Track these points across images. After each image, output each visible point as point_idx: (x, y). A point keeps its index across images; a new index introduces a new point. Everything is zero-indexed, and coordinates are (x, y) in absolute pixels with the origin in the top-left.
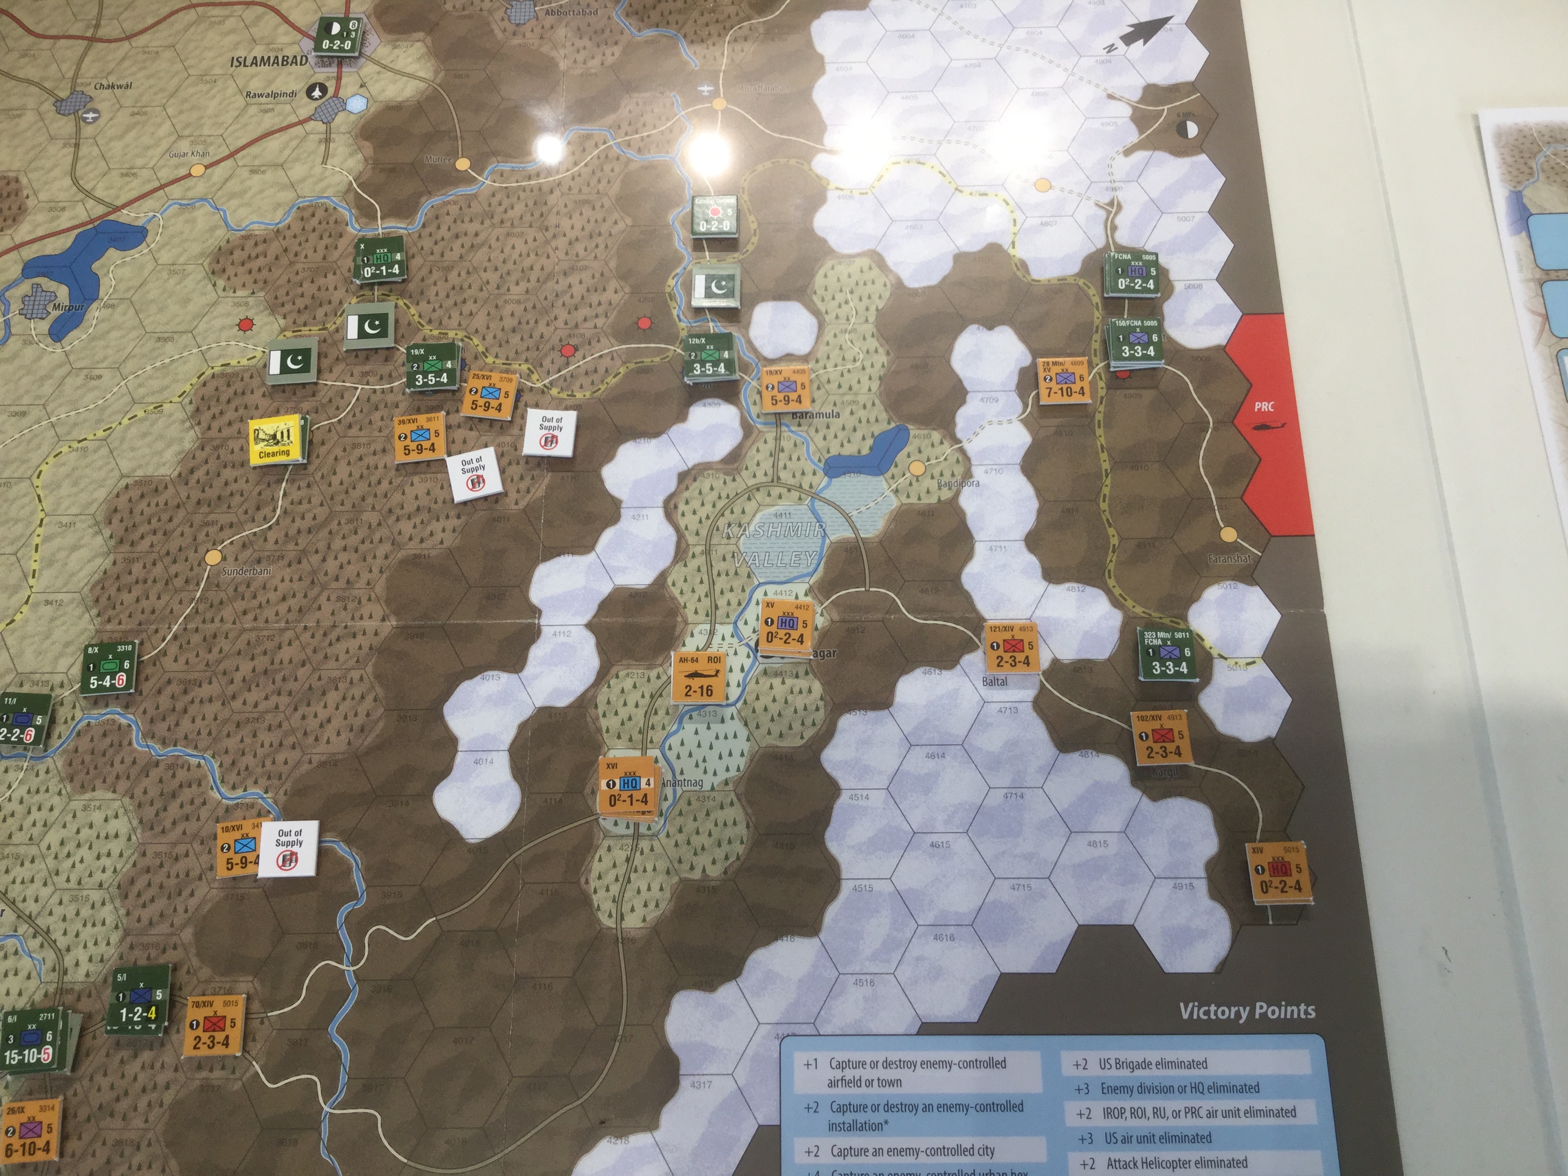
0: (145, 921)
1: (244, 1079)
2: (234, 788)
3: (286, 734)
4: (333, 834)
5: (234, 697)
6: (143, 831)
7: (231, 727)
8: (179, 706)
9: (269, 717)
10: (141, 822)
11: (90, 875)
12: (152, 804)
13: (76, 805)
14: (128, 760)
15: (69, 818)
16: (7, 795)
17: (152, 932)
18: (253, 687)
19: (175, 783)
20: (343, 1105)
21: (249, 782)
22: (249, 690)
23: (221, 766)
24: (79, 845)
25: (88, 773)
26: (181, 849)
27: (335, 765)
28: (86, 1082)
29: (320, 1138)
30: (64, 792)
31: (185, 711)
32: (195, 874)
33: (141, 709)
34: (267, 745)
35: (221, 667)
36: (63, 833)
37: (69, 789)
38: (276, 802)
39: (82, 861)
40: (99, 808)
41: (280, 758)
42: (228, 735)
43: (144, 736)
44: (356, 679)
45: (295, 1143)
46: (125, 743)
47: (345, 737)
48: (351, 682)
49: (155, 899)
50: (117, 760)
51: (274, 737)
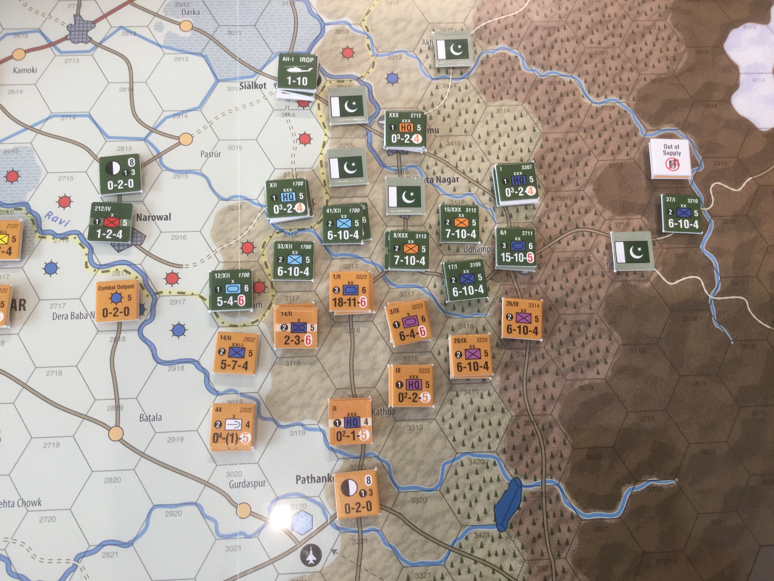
0: (558, 182)
1: (651, 280)
2: (598, 96)
3: (624, 62)
4: (673, 125)
5: (583, 38)
6: (543, 125)
7: (585, 57)
8: (548, 43)
9: (609, 50)
10: (539, 119)
11: (513, 154)
12: (544, 107)
13: (493, 108)
14: (521, 79)
15: (489, 118)
16: (442, 103)
17: (564, 189)
18: (595, 31)
19: (557, 94)
20: (722, 294)
21: (608, 92)
22: (593, 33)
23: (586, 82)
24: (500, 135)
25: (495, 88)
26: (572, 136)
27: (662, 81)
28: (542, 285)
29: (711, 315)
30: (481, 101)
31: (553, 47)
32: (585, 150)
33: (522, 46)
34: (613, 68)
35: (570, 18)
36: (487, 128)
37: (484, 99)
38: (628, 105)
39: (505, 145)
40: (508, 111)
41: (625, 76)
42: (586, 62)
43: (528, 63)
44: (662, 26)
45: (696, 319)
46: (516, 68)
47: (664, 63)
48: (659, 29)
49: (562, 169)
50: (513, 79)
51: (617, 63)
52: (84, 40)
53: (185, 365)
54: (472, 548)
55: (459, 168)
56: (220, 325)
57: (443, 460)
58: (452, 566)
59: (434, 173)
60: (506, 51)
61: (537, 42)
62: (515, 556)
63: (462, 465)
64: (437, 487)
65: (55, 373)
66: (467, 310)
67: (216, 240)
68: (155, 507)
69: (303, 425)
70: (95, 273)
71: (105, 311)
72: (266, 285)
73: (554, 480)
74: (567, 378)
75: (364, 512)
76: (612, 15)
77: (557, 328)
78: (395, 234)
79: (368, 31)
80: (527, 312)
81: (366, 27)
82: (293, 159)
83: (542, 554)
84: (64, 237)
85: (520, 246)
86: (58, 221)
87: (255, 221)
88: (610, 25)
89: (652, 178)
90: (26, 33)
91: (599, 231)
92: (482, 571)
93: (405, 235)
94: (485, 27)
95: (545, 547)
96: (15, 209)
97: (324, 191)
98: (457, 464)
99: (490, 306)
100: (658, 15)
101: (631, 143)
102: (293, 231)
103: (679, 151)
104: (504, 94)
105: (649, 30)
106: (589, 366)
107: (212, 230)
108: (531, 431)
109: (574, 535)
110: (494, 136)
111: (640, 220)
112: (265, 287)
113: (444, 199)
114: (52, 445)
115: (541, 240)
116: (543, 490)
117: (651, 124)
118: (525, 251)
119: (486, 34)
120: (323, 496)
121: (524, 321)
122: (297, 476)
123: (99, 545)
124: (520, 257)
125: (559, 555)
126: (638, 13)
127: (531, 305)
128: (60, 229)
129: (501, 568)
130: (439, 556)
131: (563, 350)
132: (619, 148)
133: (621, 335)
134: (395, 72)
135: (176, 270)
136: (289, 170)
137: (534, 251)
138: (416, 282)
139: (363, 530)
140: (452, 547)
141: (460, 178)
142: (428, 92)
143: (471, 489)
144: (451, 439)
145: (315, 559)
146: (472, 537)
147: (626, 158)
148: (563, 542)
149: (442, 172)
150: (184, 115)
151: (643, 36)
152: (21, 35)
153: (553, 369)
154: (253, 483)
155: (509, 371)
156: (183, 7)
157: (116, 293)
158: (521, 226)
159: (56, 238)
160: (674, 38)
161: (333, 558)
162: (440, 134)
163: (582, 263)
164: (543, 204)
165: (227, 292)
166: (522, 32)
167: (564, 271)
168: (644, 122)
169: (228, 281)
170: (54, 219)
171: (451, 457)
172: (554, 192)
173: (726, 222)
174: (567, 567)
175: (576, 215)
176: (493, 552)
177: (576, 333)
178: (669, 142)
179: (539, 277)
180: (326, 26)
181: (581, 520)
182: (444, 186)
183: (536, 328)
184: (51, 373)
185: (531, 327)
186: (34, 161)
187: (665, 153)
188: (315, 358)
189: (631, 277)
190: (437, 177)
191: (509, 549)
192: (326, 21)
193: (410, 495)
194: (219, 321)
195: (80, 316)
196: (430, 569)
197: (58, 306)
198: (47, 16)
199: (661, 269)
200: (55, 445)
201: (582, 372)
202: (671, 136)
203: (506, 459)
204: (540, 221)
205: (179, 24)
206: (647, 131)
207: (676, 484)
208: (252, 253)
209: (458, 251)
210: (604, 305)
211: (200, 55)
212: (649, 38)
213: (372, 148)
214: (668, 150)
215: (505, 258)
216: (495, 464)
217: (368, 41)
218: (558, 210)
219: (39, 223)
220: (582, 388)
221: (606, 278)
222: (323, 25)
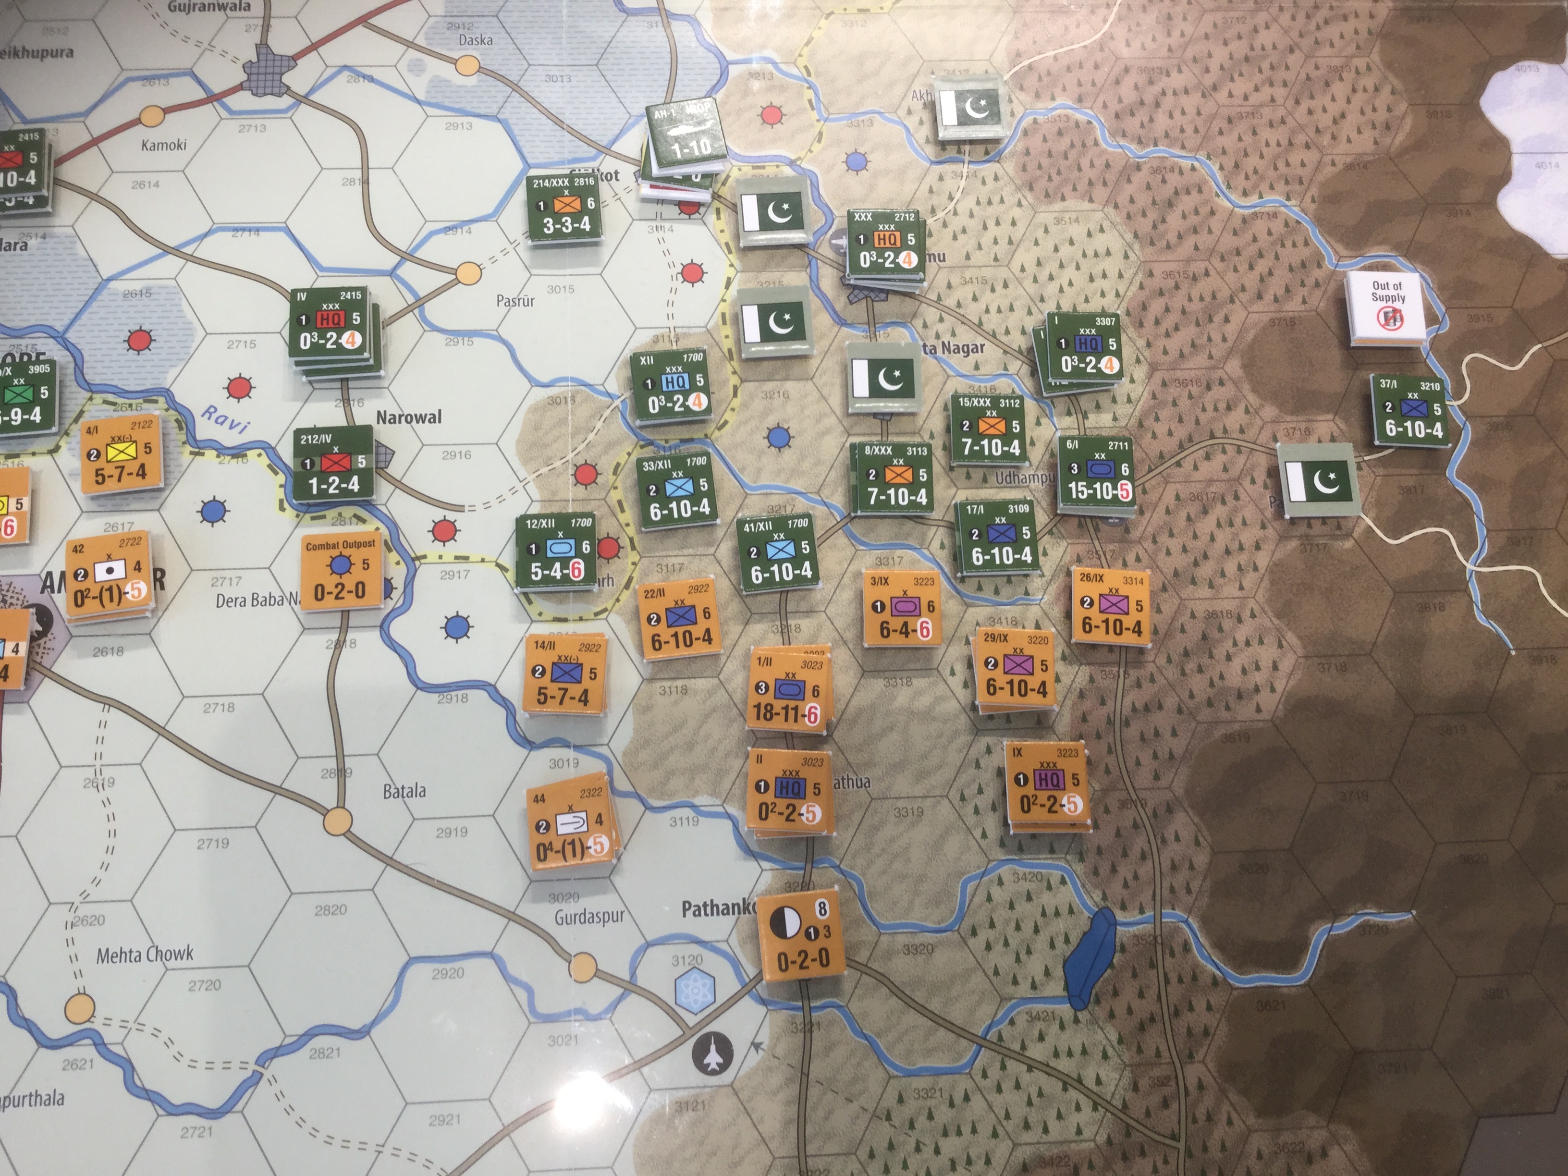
0: (1174, 353)
1: (1355, 535)
2: (1245, 194)
3: (1293, 132)
4: (1387, 247)
5: (1215, 88)
6: (1142, 247)
7: (1222, 123)
8: (1149, 98)
9: (1265, 111)
10: (1136, 236)
11: (1087, 300)
12: (1144, 215)
13: (1046, 215)
14: (1099, 163)
15: (1040, 233)
16: (951, 206)
17: (1186, 366)
18: (1236, 76)
19: (1167, 191)
20: (1490, 561)
21: (1264, 187)
22: (1232, 80)
23: (1221, 168)
24: (1062, 266)
25: (1050, 179)
26: (1198, 267)
27: (1365, 167)
28: (1148, 544)
29: (1471, 601)
30: (1024, 202)
31: (1158, 105)
32: (1224, 294)
33: (1100, 102)
34: (1273, 143)
35: (1190, 52)
36: (1036, 252)
37: (1031, 200)
38: (1303, 211)
39: (1071, 284)
40: (1077, 220)
41: (1295, 158)
42: (1221, 133)
43: (1113, 135)
44: (1362, 68)
45: (1442, 608)
46: (1090, 142)
47: (1368, 135)
48: (1358, 72)
49: (1180, 327)
50: (1085, 163)
51: (1280, 134)
52: (276, 90)
53: (470, 692)
54: (1023, 1041)
55: (985, 327)
56: (535, 617)
57: (963, 874)
58: (985, 1075)
59: (938, 336)
60: (1070, 112)
61: (1128, 94)
62: (1105, 1056)
63: (1001, 883)
64: (953, 924)
65: (220, 708)
66: (1006, 591)
67: (526, 461)
68: (412, 960)
69: (693, 806)
70: (297, 520)
71: (320, 588)
72: (622, 545)
73: (1177, 912)
74: (1199, 718)
75: (815, 970)
76: (1269, 47)
77: (1178, 625)
78: (867, 448)
79: (809, 74)
80: (1121, 593)
81: (806, 68)
82: (670, 310)
83: (1158, 1054)
84: (239, 453)
85: (1104, 469)
86: (227, 424)
87: (599, 425)
88: (1265, 65)
89: (1353, 344)
90: (166, 77)
91: (1254, 443)
92: (1043, 1087)
93: (886, 450)
94: (1030, 67)
95: (1163, 1041)
96: (145, 401)
97: (730, 369)
98: (991, 881)
99: (1049, 583)
100: (1354, 46)
101: (1309, 282)
102: (671, 443)
103: (1402, 293)
104: (1067, 190)
105: (1338, 72)
106: (1240, 696)
107: (518, 442)
108: (1131, 819)
109: (1218, 1016)
110: (1051, 267)
111: (1332, 423)
112: (620, 547)
113: (958, 385)
114: (214, 844)
115: (1143, 460)
116: (1158, 932)
117: (1347, 246)
118: (1115, 478)
119: (1031, 81)
120: (734, 941)
121: (1114, 609)
122: (684, 903)
123: (304, 1035)
124: (1104, 490)
125: (1191, 1056)
126: (1317, 42)
127: (1128, 581)
128: (230, 439)
129: (1080, 1081)
130: (960, 1056)
131: (1191, 666)
132: (1287, 290)
133: (1300, 638)
134: (861, 150)
135: (451, 516)
136: (662, 331)
137: (1131, 478)
138: (906, 539)
139: (812, 1005)
140: (985, 1039)
141: (988, 346)
142: (925, 187)
143: (1018, 928)
144: (978, 833)
145: (721, 1060)
146: (1021, 1021)
147: (1302, 308)
148: (1198, 1030)
149: (953, 334)
150: (465, 228)
151: (1327, 84)
152: (157, 81)
153: (1170, 702)
154: (601, 916)
155: (1087, 705)
156: (461, 31)
157: (341, 555)
158: (1105, 433)
159: (224, 455)
160: (1386, 90)
161: (755, 1058)
162: (948, 263)
163: (1224, 502)
164: (1146, 394)
165: (550, 554)
166: (1100, 77)
167: (1189, 519)
168: (1333, 242)
169: (551, 534)
170: (220, 420)
171: (979, 867)
172: (1167, 370)
173: (1494, 427)
174: (1208, 1080)
175: (1210, 412)
176: (1063, 1048)
177: (1215, 634)
178: (1382, 277)
179: (1141, 529)
180: (730, 67)
181: (1233, 988)
182: (956, 360)
183: (1138, 623)
184: (213, 707)
185: (1129, 621)
186: (182, 311)
187: (1375, 298)
188: (716, 681)
189: (1317, 528)
190: (943, 343)
191: (1094, 1045)
192: (730, 56)
193: (902, 939)
194: (533, 610)
195: (268, 601)
196: (944, 1081)
197: (227, 581)
198: (205, 45)
199: (1373, 515)
200: (220, 844)
201: (1228, 708)
202: (1385, 268)
203: (1085, 873)
204: (1141, 425)
205: (455, 62)
206: (1340, 258)
207: (1412, 920)
208: (594, 485)
209: (985, 480)
210: (1266, 583)
211: (495, 118)
212: (1340, 89)
213: (819, 288)
214: (1380, 292)
215: (1077, 492)
216: (1063, 882)
217: (810, 94)
218: (1175, 404)
219: (191, 428)
220: (1229, 738)
221: (1270, 532)
222: (725, 64)
